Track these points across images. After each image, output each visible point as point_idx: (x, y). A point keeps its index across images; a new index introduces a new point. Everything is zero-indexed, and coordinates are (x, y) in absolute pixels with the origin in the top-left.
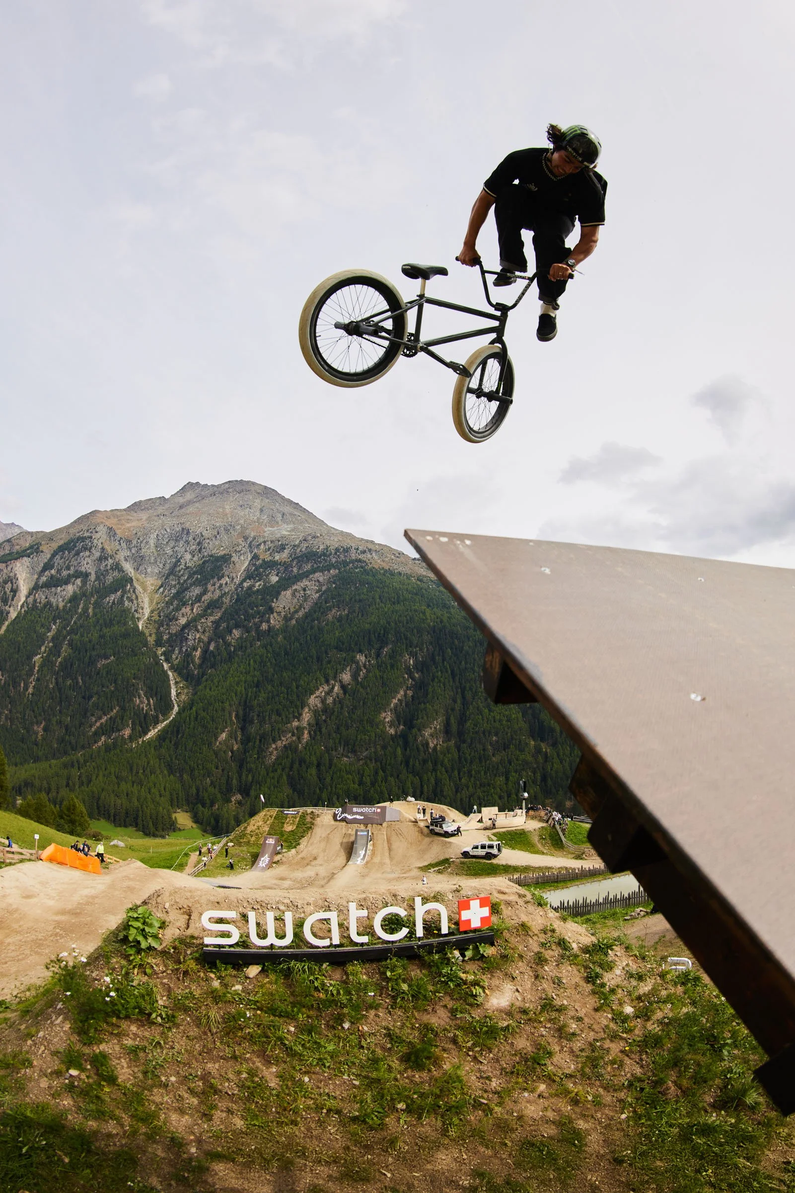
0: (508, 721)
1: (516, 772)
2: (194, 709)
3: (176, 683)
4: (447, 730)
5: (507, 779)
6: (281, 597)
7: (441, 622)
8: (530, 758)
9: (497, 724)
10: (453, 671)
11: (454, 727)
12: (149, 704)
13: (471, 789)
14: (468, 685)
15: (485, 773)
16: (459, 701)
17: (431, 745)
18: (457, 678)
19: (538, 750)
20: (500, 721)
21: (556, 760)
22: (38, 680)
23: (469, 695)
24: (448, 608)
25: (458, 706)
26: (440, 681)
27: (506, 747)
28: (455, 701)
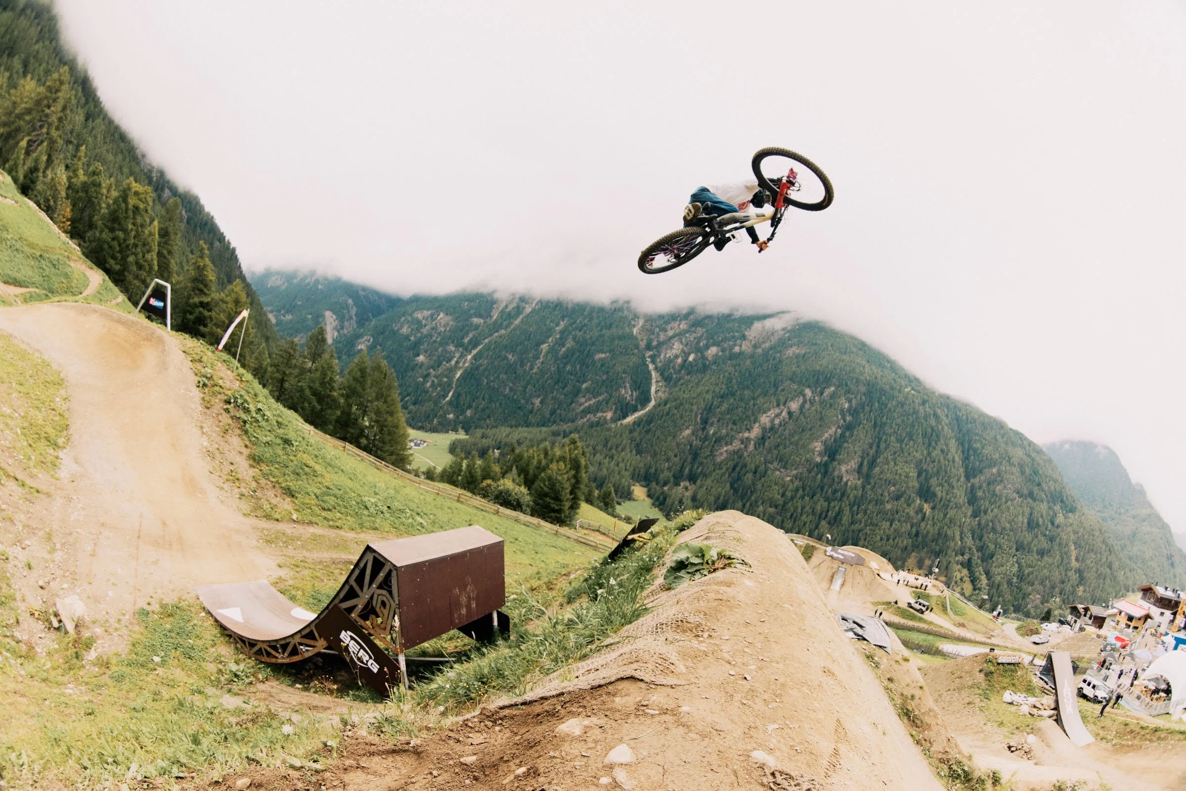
0: (906, 477)
1: (899, 521)
2: (668, 405)
3: (657, 382)
4: (859, 471)
5: (891, 525)
6: (753, 328)
7: (876, 378)
8: (912, 513)
9: (897, 477)
10: (875, 423)
11: (865, 469)
12: (632, 395)
13: (862, 524)
14: (884, 437)
15: (877, 515)
16: (874, 448)
17: (845, 479)
18: (877, 429)
19: (920, 510)
20: (900, 475)
21: (930, 522)
22: (542, 363)
23: (883, 445)
24: (884, 367)
25: (872, 452)
26: (864, 428)
27: (898, 498)
28: (871, 448)
